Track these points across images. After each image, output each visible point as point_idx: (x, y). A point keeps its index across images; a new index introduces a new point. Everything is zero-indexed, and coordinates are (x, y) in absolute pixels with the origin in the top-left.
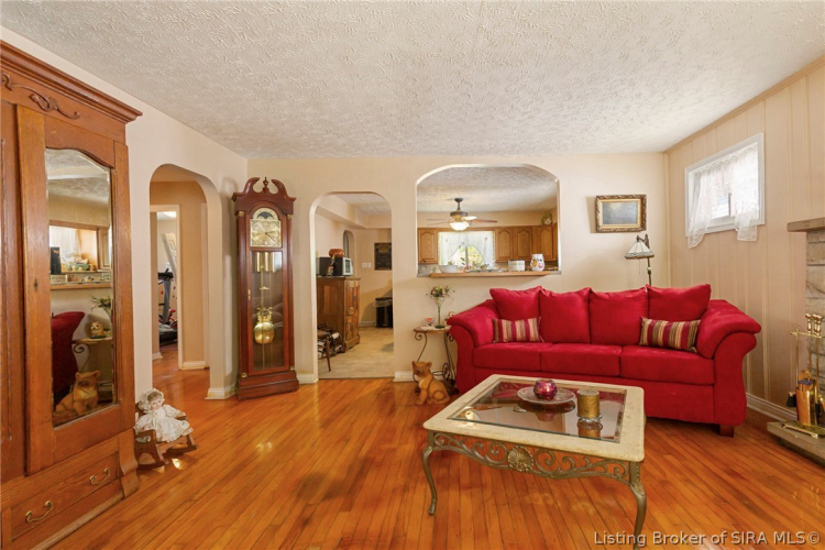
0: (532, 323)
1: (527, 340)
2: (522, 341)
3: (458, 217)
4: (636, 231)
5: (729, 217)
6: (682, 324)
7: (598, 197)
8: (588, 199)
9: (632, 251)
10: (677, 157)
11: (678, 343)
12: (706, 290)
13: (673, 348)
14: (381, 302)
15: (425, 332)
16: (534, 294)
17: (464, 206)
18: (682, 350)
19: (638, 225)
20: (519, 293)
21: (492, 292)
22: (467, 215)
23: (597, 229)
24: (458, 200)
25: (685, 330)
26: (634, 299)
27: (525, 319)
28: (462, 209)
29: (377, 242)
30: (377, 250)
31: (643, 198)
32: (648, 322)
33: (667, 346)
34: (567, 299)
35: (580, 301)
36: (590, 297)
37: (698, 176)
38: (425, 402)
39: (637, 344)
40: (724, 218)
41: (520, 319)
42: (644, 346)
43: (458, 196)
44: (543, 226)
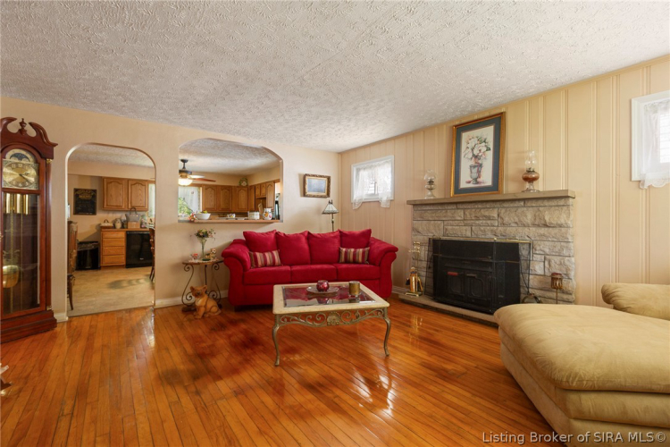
0: (276, 253)
1: (274, 264)
2: (270, 266)
3: (184, 174)
4: (325, 197)
5: (374, 195)
6: (361, 250)
7: (306, 175)
8: (300, 175)
9: (327, 209)
10: (345, 157)
11: (360, 260)
12: (369, 231)
13: (358, 263)
14: (84, 246)
15: (192, 264)
16: (273, 235)
17: (188, 166)
18: (363, 263)
19: (325, 194)
20: (262, 234)
21: (245, 234)
22: (191, 173)
23: (304, 194)
24: (184, 161)
25: (364, 253)
26: (335, 237)
27: (271, 251)
28: (187, 168)
29: (77, 187)
30: (76, 196)
31: (329, 178)
32: (344, 250)
33: (355, 262)
34: (296, 238)
35: (304, 240)
36: (309, 236)
37: (358, 170)
38: (203, 316)
39: (338, 262)
40: (372, 195)
41: (267, 251)
42: (342, 263)
43: (185, 158)
44: (240, 187)
